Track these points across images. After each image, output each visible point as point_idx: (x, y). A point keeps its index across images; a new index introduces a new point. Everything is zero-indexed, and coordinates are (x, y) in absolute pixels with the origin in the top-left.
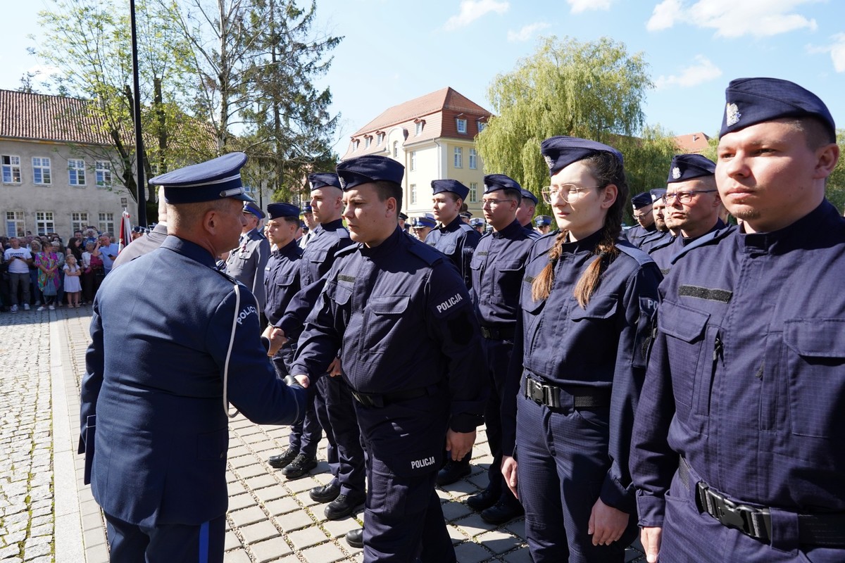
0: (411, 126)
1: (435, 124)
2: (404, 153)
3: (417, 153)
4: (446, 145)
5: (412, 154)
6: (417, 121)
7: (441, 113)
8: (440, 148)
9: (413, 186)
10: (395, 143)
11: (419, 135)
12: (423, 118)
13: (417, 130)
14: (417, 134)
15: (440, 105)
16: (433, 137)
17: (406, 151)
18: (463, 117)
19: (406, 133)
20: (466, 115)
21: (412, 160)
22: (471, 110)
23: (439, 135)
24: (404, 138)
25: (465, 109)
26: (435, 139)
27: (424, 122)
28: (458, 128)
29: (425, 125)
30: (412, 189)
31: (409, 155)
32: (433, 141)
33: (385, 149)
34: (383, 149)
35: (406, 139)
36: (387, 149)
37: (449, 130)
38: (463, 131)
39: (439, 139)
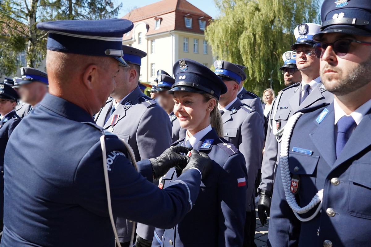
0: (152, 22)
1: (170, 20)
2: (147, 40)
3: (156, 40)
4: (177, 36)
5: (152, 41)
6: (156, 19)
7: (174, 13)
8: (174, 38)
9: (152, 64)
10: (139, 34)
11: (158, 28)
12: (161, 17)
13: (156, 25)
14: (156, 27)
15: (174, 8)
16: (169, 30)
17: (148, 39)
18: (190, 17)
19: (148, 27)
20: (191, 16)
21: (152, 46)
22: (195, 12)
23: (173, 28)
24: (146, 30)
25: (191, 11)
26: (170, 31)
27: (161, 19)
28: (186, 24)
29: (162, 21)
30: (152, 67)
31: (150, 42)
32: (169, 33)
33: (132, 38)
34: (130, 38)
35: (148, 31)
36: (133, 37)
37: (180, 26)
38: (189, 26)
39: (173, 32)
